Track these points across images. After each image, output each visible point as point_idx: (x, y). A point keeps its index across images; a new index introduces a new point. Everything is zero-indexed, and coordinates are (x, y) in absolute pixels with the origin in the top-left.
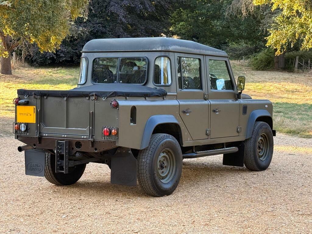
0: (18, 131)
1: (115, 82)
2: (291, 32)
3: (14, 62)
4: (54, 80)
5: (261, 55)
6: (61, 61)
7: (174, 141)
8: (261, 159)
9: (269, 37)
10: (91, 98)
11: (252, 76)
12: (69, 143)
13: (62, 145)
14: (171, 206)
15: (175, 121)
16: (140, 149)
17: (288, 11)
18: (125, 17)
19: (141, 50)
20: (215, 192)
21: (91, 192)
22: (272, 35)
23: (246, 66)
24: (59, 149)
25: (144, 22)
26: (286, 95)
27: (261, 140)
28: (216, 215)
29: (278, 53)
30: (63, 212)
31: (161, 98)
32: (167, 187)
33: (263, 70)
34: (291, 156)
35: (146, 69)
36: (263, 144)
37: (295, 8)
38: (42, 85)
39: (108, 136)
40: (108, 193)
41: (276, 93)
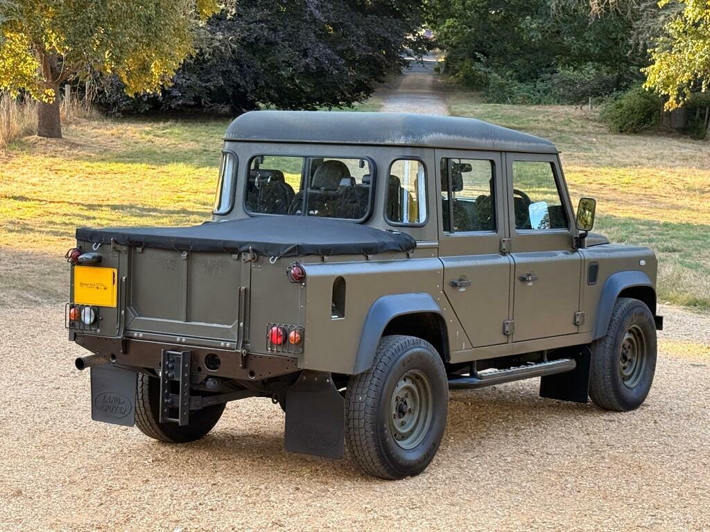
0: (77, 323)
1: (299, 212)
2: (701, 57)
3: (67, 108)
4: (157, 154)
5: (629, 98)
6: (173, 106)
7: (429, 353)
8: (627, 383)
9: (651, 67)
10: (243, 257)
11: (608, 150)
12: (192, 356)
13: (175, 360)
14: (420, 507)
15: (434, 308)
16: (352, 374)
17: (698, 9)
18: (322, 7)
19: (359, 142)
20: (522, 469)
21: (240, 462)
22: (657, 63)
23: (595, 120)
24: (168, 369)
25: (364, 18)
26: (686, 201)
27: (629, 340)
29: (671, 105)
30: (175, 517)
31: (403, 255)
32: (412, 457)
33: (635, 132)
34: (696, 369)
35: (370, 186)
36: (633, 349)
38: (130, 165)
39: (280, 345)
40: (279, 466)
41: (664, 195)
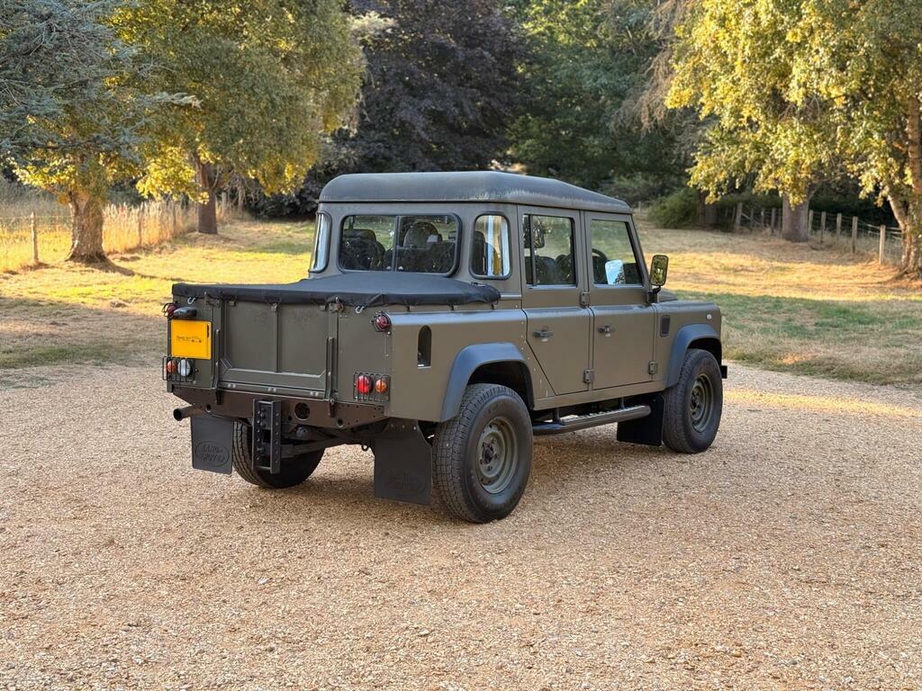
0: (174, 375)
1: (389, 268)
2: (736, 158)
5: (673, 200)
7: (515, 400)
8: (697, 427)
9: (695, 167)
13: (266, 409)
15: (518, 357)
16: (439, 421)
17: (733, 119)
18: (427, 129)
22: (699, 165)
23: (644, 220)
24: (260, 418)
25: (461, 139)
26: (724, 278)
27: (698, 388)
28: (610, 582)
29: (710, 199)
31: (489, 306)
32: (499, 501)
33: (676, 228)
34: (753, 414)
35: (456, 242)
36: (702, 396)
37: (745, 113)
39: (367, 393)
41: (705, 273)
